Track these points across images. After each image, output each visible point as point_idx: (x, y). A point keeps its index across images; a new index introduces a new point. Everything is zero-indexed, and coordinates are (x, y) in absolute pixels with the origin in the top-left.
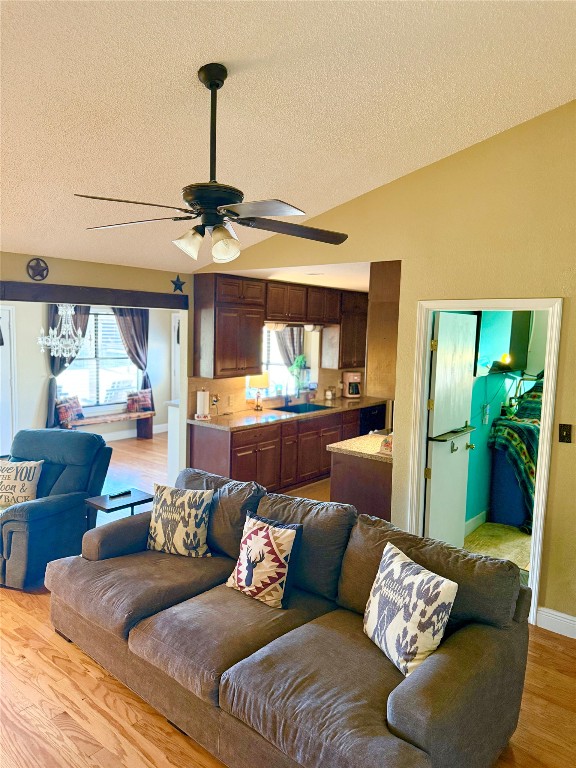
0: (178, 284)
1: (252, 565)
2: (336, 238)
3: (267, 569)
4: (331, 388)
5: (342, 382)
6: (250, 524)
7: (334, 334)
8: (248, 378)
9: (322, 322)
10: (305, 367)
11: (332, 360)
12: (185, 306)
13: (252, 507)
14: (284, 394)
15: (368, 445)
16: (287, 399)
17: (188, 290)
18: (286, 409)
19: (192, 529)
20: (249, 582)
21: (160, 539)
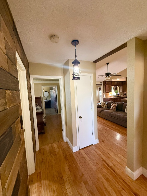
0: (101, 83)
1: (112, 107)
2: (121, 75)
3: (114, 107)
4: (121, 94)
5: (123, 94)
6: (112, 104)
7: (122, 87)
8: (109, 93)
9: (120, 86)
10: (117, 92)
11: (121, 91)
12: (102, 85)
13: (112, 103)
14: (114, 95)
15: (126, 99)
16: (115, 96)
17: (102, 83)
18: (115, 97)
19: (105, 105)
20: (112, 109)
21: (102, 106)
